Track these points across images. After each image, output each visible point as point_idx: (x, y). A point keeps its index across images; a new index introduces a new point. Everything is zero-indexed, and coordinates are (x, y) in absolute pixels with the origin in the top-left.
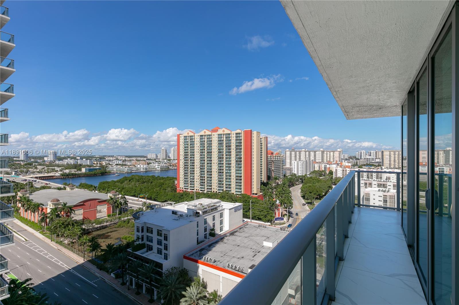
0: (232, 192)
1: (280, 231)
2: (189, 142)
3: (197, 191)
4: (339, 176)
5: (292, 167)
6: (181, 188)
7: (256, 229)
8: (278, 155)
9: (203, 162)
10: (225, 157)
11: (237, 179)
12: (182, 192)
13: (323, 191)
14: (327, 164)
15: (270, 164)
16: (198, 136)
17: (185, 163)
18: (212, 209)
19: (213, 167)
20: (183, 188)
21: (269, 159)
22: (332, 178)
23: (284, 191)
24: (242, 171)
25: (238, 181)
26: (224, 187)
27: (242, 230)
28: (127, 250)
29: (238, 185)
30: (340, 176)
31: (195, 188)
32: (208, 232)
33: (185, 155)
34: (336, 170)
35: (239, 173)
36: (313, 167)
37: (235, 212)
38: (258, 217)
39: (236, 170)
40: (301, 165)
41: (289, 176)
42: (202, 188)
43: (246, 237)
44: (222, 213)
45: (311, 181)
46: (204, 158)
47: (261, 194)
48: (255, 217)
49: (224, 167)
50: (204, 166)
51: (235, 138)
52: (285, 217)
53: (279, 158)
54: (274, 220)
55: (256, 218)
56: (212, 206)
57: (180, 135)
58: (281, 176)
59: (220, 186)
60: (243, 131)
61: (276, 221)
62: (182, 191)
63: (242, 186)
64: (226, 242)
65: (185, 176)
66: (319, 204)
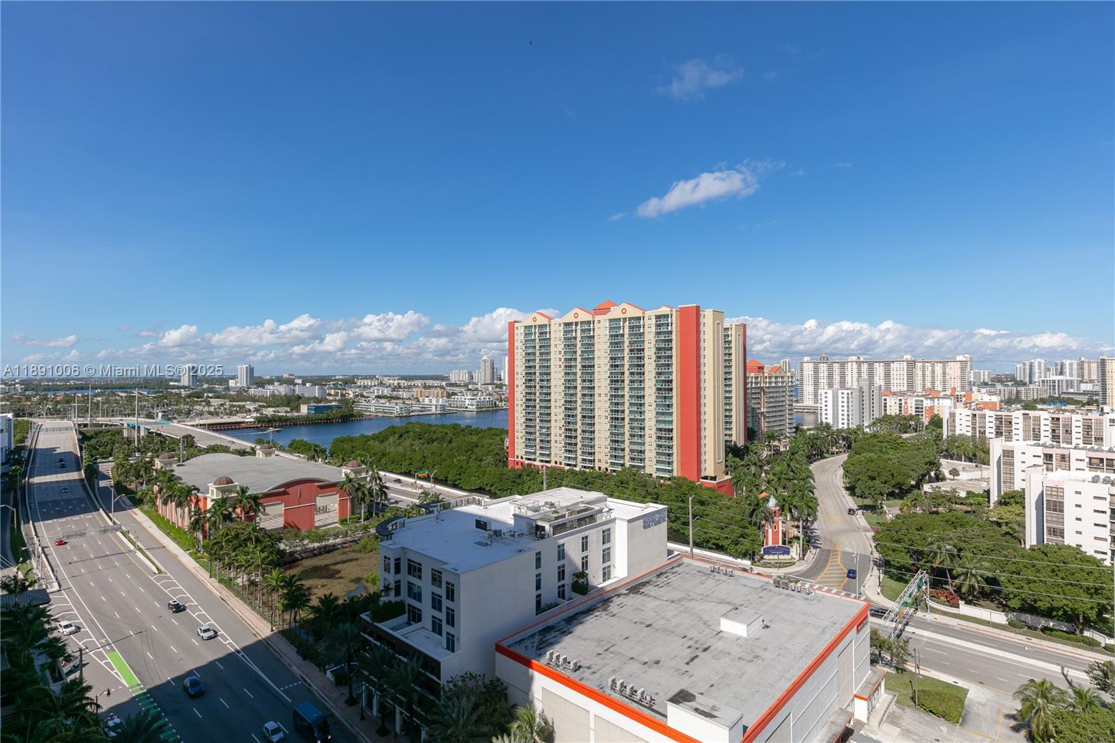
0: (648, 470)
1: (773, 588)
2: (537, 341)
3: (558, 465)
4: (961, 432)
5: (819, 405)
6: (517, 457)
7: (703, 578)
8: (777, 374)
9: (572, 392)
10: (627, 377)
11: (659, 438)
12: (519, 467)
13: (911, 473)
14: (923, 399)
15: (756, 398)
16: (560, 325)
17: (526, 393)
18: (578, 520)
19: (597, 405)
20: (522, 458)
21: (752, 383)
22: (939, 437)
23: (793, 471)
24: (674, 415)
25: (662, 442)
26: (627, 458)
27: (663, 578)
28: (361, 616)
29: (664, 454)
30: (964, 432)
31: (553, 459)
32: (568, 580)
33: (526, 373)
34: (952, 415)
35: (664, 422)
36: (880, 406)
37: (645, 527)
38: (716, 541)
39: (657, 413)
40: (845, 400)
41: (809, 430)
42: (569, 458)
43: (673, 602)
44: (609, 530)
45: (874, 446)
46: (575, 380)
47: (729, 477)
48: (708, 542)
49: (627, 405)
50: (576, 402)
51: (653, 329)
52: (795, 547)
53: (780, 380)
54: (762, 552)
55: (710, 545)
56: (579, 512)
57: (516, 325)
58: (788, 430)
59: (616, 454)
60: (674, 310)
61: (766, 557)
62: (520, 464)
63: (675, 456)
64: (614, 613)
65: (527, 426)
66: (899, 512)
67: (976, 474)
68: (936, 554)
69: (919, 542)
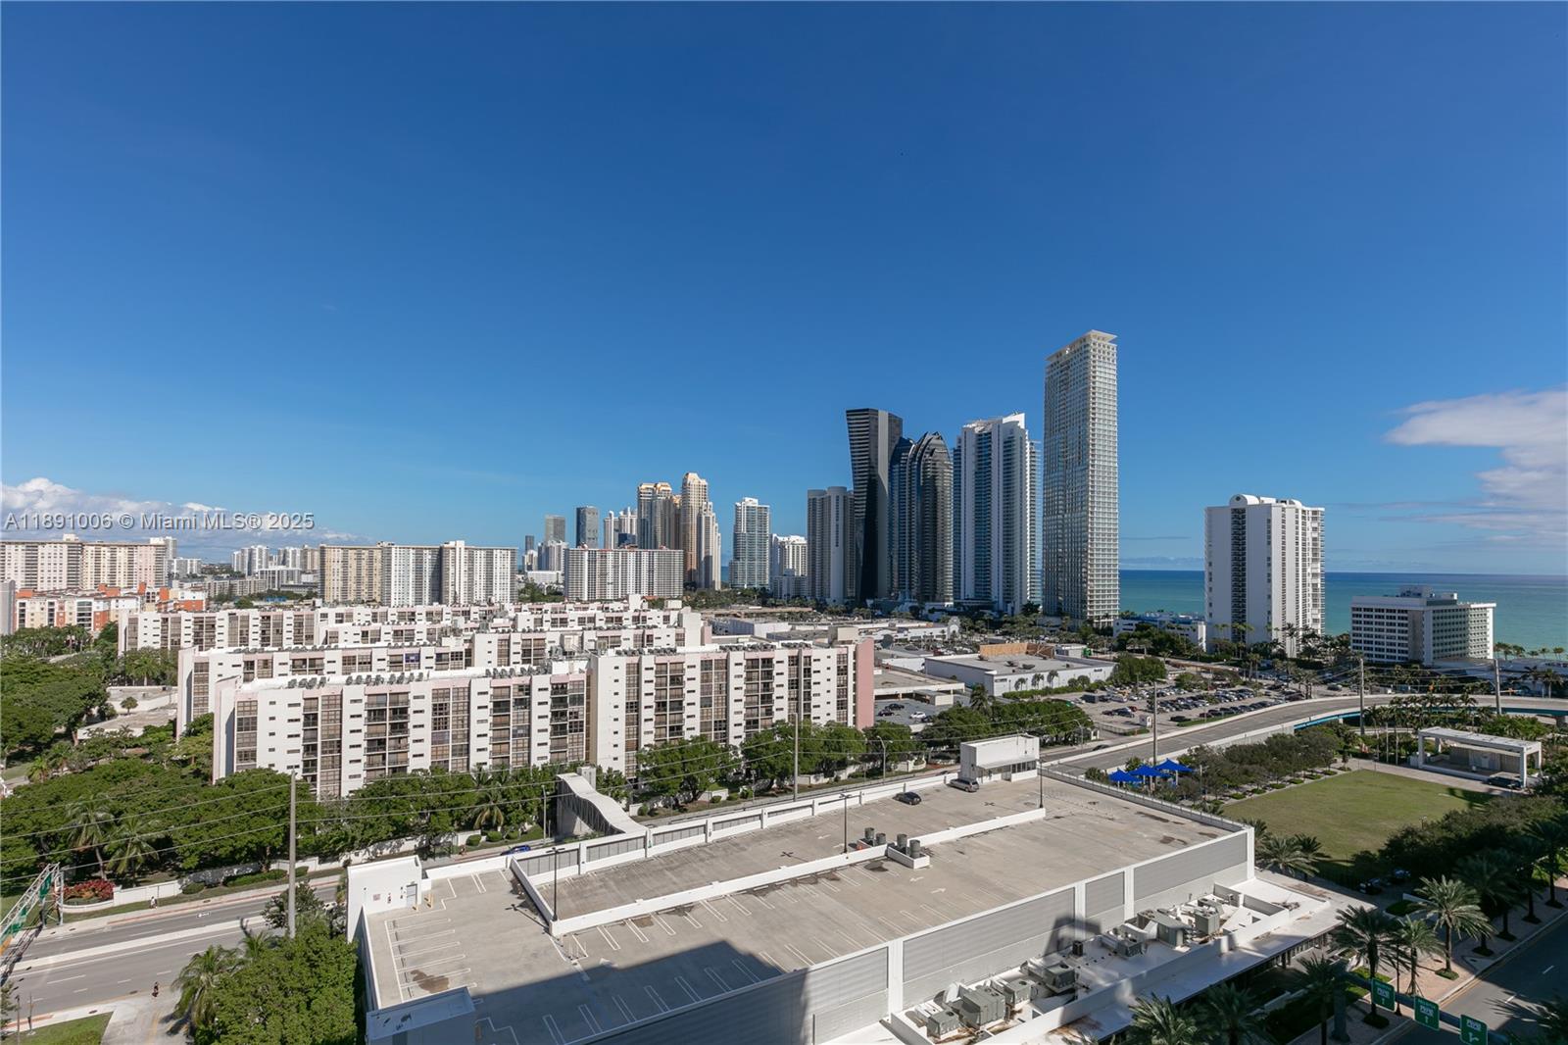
4: (145, 645)
13: (57, 716)
14: (91, 600)
22: (111, 656)
30: (150, 644)
34: (133, 622)
66: (27, 782)
67: (164, 701)
68: (80, 831)
69: (53, 822)
